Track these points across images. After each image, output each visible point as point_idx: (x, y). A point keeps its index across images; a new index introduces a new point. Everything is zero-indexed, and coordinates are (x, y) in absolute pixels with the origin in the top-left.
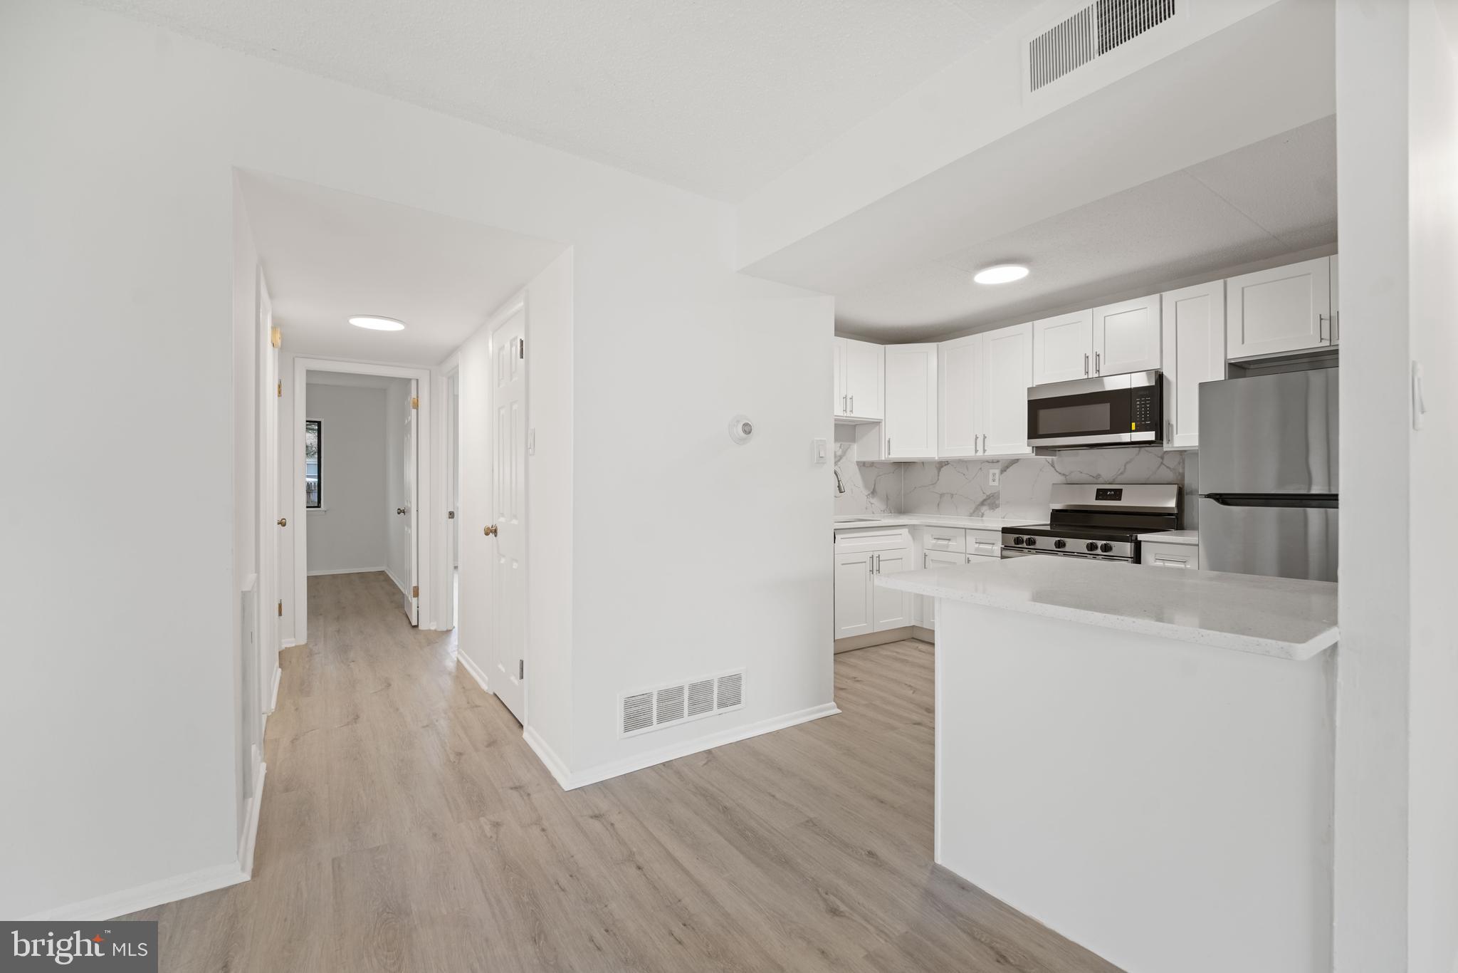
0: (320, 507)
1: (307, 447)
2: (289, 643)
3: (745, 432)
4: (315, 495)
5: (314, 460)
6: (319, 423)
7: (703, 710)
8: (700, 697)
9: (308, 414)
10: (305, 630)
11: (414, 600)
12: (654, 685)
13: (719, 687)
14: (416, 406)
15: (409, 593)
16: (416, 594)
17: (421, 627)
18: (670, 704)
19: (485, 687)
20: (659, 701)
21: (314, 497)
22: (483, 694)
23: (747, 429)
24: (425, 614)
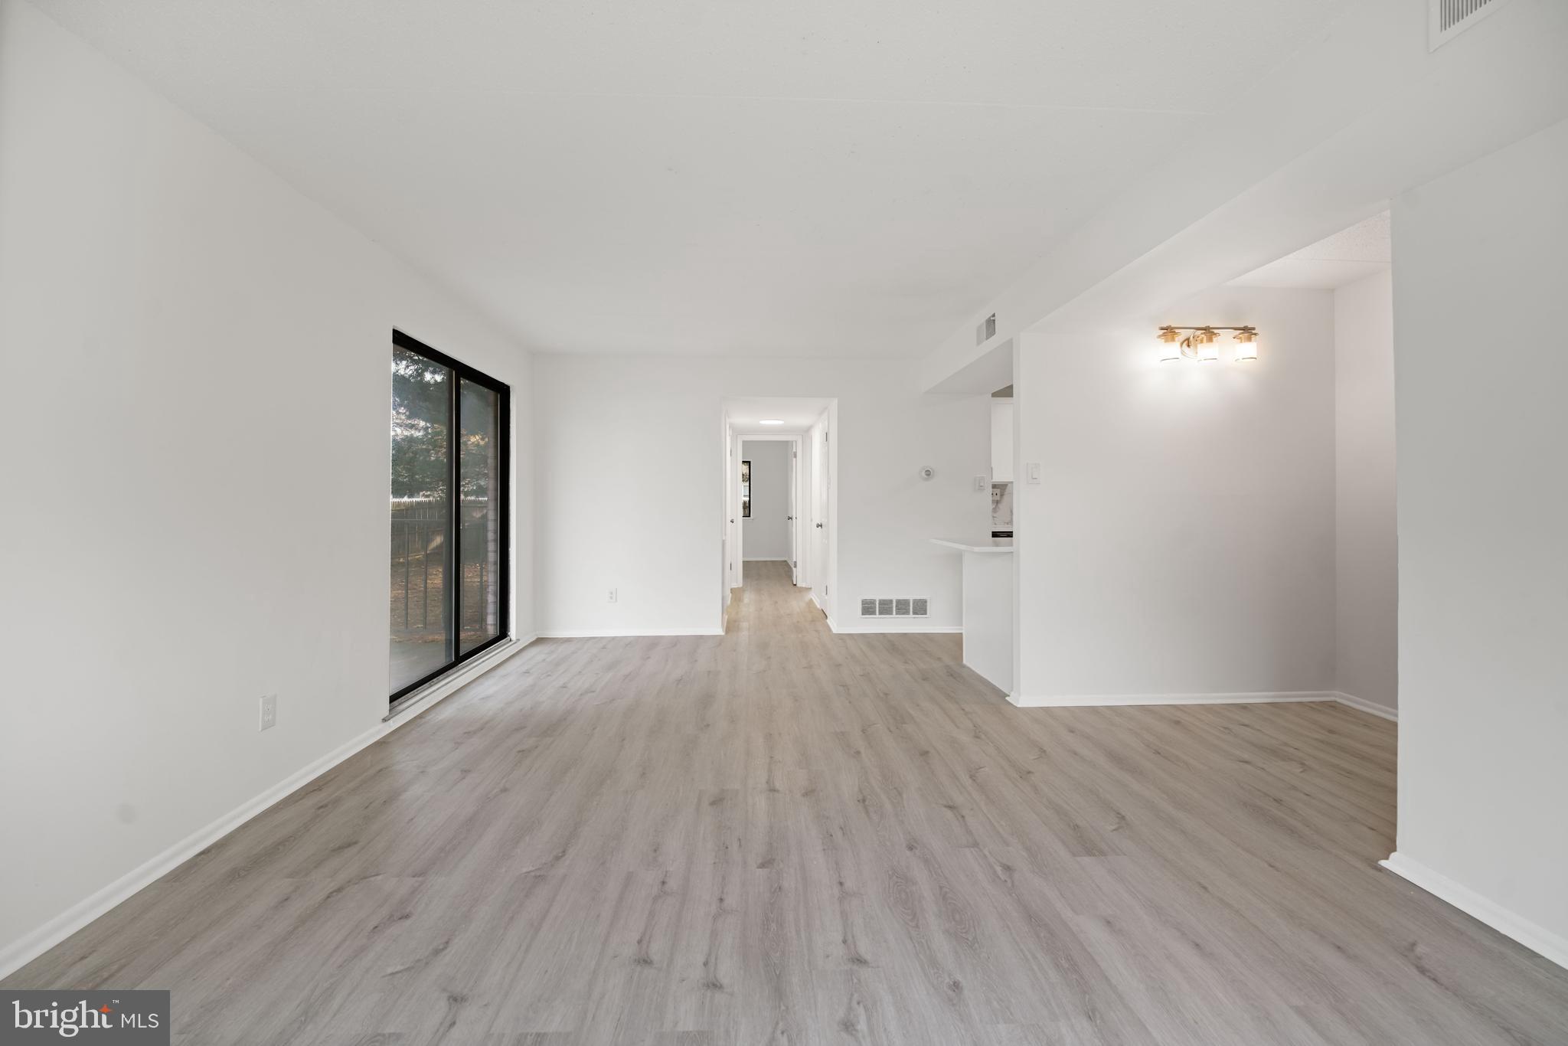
0: (749, 516)
1: (743, 475)
2: (735, 585)
3: (927, 475)
4: (747, 508)
5: (748, 484)
6: (749, 462)
7: (903, 614)
8: (902, 607)
9: (743, 458)
10: (742, 581)
11: (794, 569)
12: (878, 596)
13: (913, 604)
14: (795, 457)
15: (792, 566)
16: (795, 567)
17: (798, 585)
18: (885, 608)
19: (818, 606)
20: (879, 604)
21: (747, 511)
22: (818, 609)
23: (928, 473)
24: (800, 576)
